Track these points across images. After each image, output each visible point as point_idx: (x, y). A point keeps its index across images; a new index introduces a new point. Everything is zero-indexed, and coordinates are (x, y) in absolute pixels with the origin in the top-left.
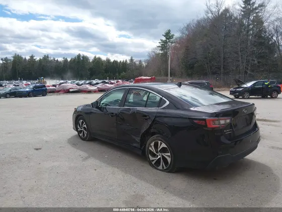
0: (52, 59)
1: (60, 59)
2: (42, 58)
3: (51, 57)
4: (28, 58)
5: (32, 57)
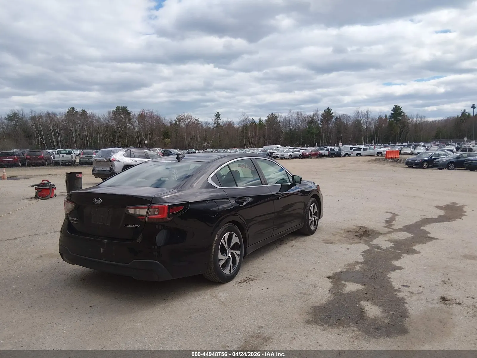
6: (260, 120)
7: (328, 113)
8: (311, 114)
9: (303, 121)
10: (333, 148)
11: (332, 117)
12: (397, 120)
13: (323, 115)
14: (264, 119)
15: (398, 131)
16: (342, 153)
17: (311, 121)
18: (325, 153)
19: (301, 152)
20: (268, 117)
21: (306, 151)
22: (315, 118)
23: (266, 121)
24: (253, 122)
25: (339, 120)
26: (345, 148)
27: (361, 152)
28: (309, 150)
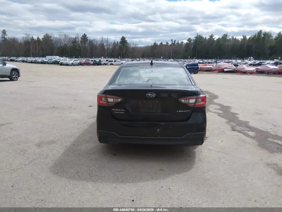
0: (230, 37)
1: (240, 38)
2: (221, 37)
3: (229, 36)
4: (208, 37)
5: (211, 36)
6: (38, 38)
7: (84, 37)
8: (74, 36)
9: (69, 41)
10: (95, 60)
11: (87, 40)
12: (124, 45)
13: (82, 39)
14: (41, 37)
15: (124, 52)
16: (102, 63)
17: (74, 41)
18: (92, 63)
19: (78, 62)
20: (44, 36)
21: (81, 61)
22: (77, 40)
23: (43, 39)
24: (32, 39)
25: (91, 42)
26: (103, 60)
27: (113, 63)
28: (84, 60)
